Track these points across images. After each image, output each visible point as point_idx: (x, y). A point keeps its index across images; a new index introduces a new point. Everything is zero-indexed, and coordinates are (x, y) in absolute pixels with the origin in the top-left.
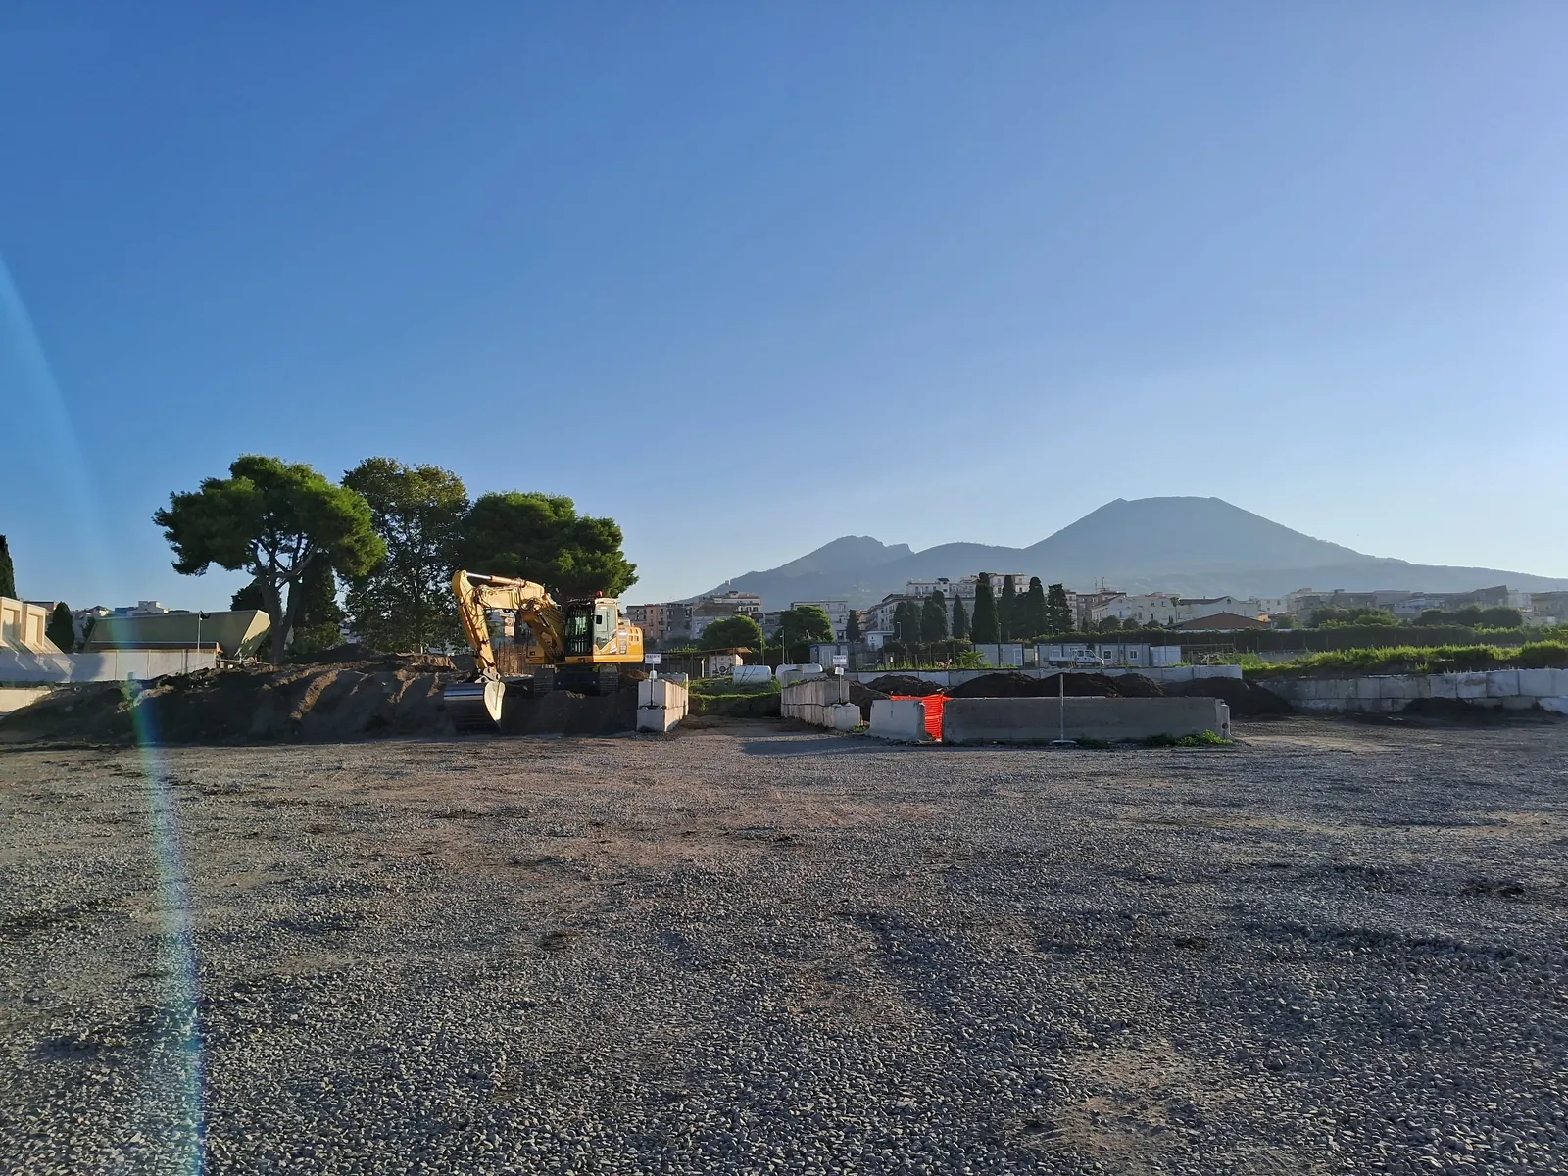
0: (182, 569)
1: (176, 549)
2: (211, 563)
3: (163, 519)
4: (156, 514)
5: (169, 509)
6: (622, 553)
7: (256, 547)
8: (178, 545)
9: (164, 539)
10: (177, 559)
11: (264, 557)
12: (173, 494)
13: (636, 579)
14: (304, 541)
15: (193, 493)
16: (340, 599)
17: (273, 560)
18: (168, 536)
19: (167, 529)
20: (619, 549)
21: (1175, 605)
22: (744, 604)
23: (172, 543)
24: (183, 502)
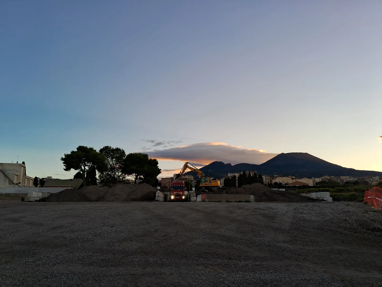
0: (66, 170)
1: (64, 165)
2: (72, 169)
3: (62, 159)
4: (61, 158)
5: (64, 157)
6: (158, 167)
7: (81, 166)
8: (65, 165)
9: (62, 163)
10: (65, 168)
11: (83, 167)
12: (65, 154)
13: (161, 172)
14: (91, 164)
15: (69, 154)
16: (97, 176)
17: (85, 168)
18: (64, 163)
19: (63, 161)
20: (157, 166)
21: (292, 179)
22: (189, 178)
23: (64, 164)
24: (67, 156)
